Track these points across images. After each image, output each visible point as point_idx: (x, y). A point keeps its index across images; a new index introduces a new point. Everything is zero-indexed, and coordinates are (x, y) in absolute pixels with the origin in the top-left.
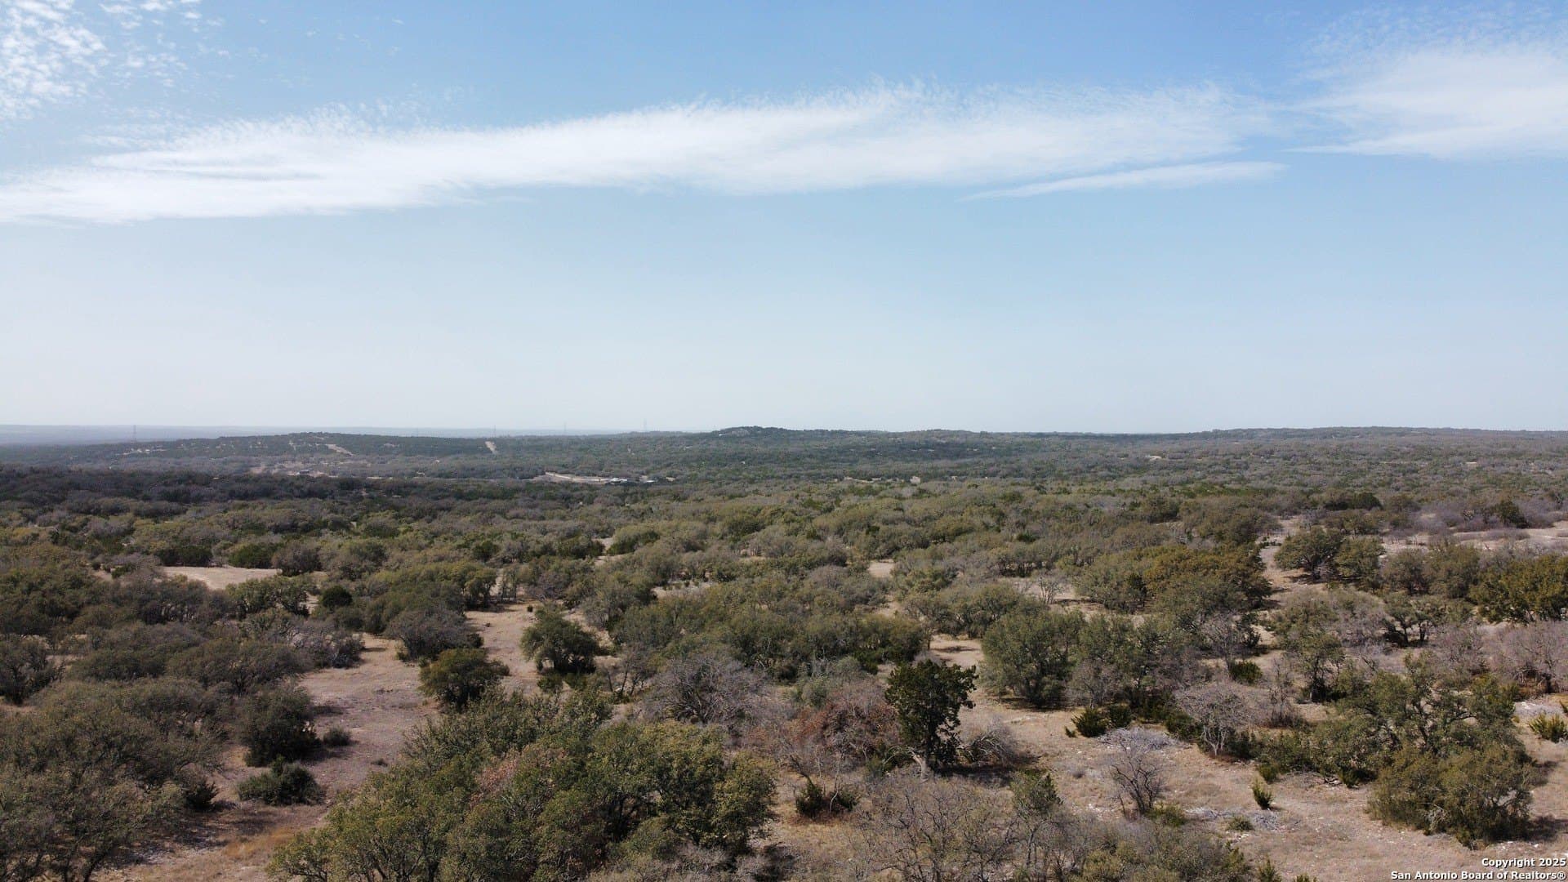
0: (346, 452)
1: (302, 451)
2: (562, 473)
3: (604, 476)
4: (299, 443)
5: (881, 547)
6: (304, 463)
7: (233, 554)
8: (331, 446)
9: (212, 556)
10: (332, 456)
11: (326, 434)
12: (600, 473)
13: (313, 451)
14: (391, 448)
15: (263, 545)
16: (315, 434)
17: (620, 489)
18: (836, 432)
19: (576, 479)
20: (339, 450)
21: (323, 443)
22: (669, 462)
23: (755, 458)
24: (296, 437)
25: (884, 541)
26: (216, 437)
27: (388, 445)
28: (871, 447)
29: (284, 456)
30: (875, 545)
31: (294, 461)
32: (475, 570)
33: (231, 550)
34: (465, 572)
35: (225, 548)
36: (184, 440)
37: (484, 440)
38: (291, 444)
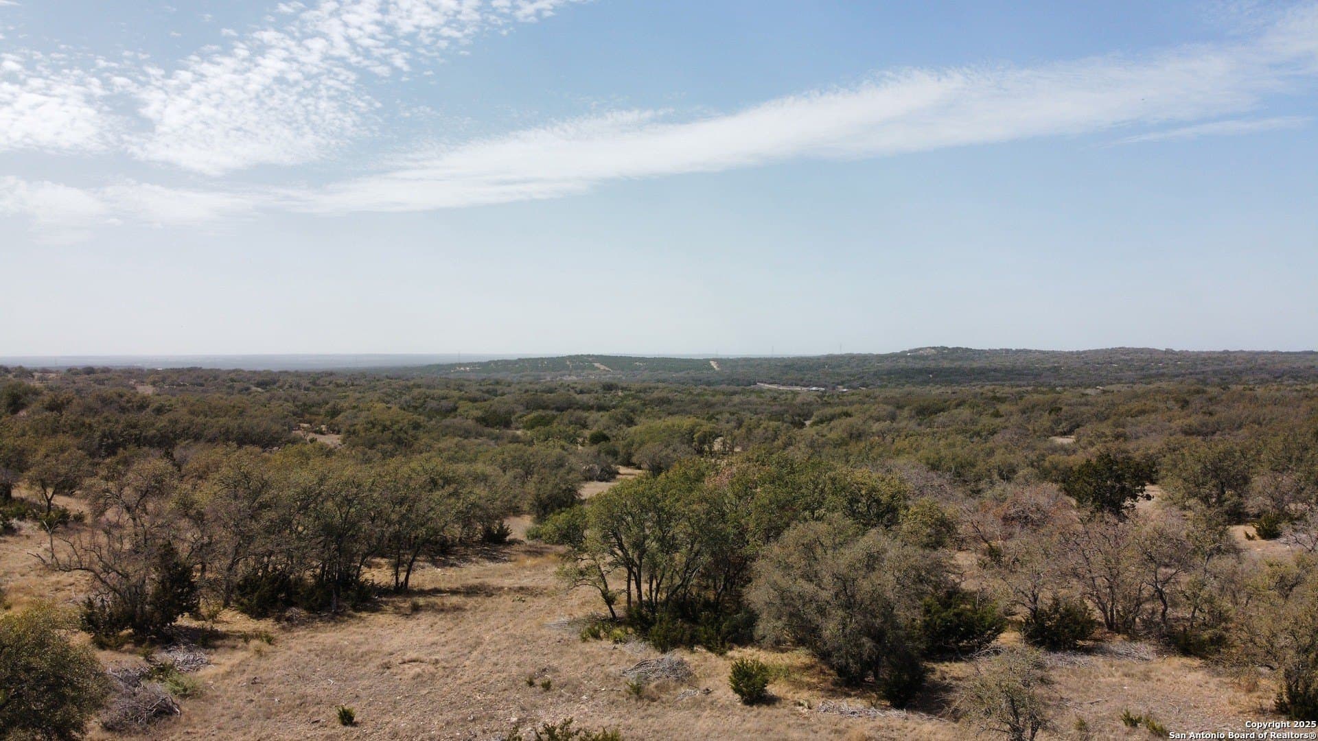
0: (607, 369)
1: (576, 368)
2: (769, 384)
3: (804, 386)
4: (573, 362)
5: (1064, 424)
6: (577, 376)
7: (527, 422)
8: (596, 365)
9: (512, 423)
10: (598, 371)
11: (593, 356)
12: (802, 384)
13: (583, 368)
14: (640, 366)
15: (548, 415)
16: (585, 356)
17: (820, 393)
18: (1020, 351)
19: (781, 388)
20: (602, 367)
21: (591, 362)
22: (862, 375)
23: (941, 372)
24: (572, 358)
25: (1066, 420)
26: (516, 358)
27: (637, 363)
28: (1054, 362)
29: (563, 372)
30: (1057, 422)
31: (570, 375)
32: (701, 425)
33: (525, 419)
34: (693, 427)
35: (521, 417)
36: (494, 361)
37: (709, 360)
38: (568, 363)
